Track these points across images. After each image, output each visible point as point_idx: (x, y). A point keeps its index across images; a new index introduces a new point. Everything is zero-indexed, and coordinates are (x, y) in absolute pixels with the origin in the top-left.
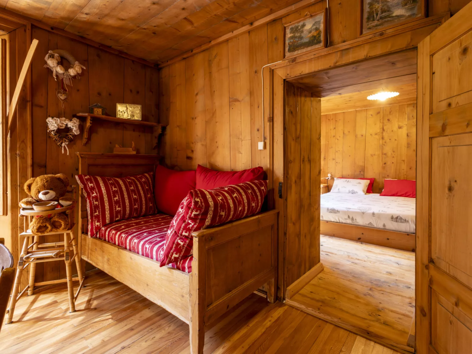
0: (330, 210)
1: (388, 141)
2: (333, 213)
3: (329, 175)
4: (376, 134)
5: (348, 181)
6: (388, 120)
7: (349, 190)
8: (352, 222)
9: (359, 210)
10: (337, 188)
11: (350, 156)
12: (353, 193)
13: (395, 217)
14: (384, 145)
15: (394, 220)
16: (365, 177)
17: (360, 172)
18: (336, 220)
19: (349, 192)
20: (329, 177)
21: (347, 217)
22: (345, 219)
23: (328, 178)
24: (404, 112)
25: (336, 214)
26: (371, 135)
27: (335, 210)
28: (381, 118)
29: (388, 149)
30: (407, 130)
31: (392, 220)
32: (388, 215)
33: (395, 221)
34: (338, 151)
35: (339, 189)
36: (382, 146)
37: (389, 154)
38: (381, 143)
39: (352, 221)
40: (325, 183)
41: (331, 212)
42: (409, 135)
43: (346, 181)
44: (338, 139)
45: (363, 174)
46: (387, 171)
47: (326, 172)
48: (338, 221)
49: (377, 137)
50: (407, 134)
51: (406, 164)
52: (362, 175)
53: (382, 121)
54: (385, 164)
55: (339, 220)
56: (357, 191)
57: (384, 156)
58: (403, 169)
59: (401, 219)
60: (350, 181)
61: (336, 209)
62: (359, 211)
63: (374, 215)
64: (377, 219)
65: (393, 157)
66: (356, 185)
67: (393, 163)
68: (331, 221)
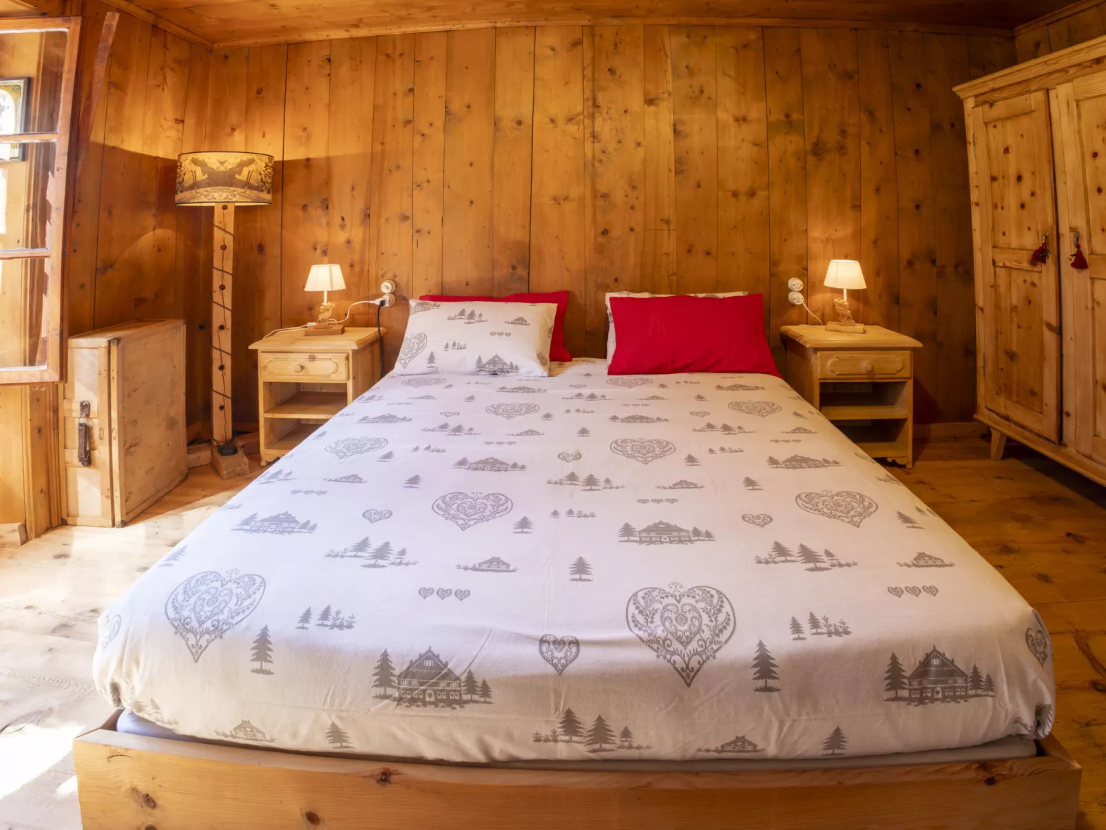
0: (406, 674)
1: (611, 147)
2: (435, 704)
3: (386, 287)
4: (570, 120)
5: (472, 315)
6: (609, 70)
7: (479, 360)
8: (594, 751)
9: (651, 642)
10: (426, 354)
11: (472, 202)
12: (496, 369)
13: (909, 666)
14: (600, 161)
15: (905, 693)
16: (535, 289)
17: (514, 268)
18: (459, 749)
19: (480, 367)
20: (386, 298)
21: (550, 724)
22: (538, 740)
23: (383, 303)
24: (660, 50)
25: (459, 712)
26: (552, 121)
27: (449, 675)
28: (587, 61)
29: (612, 179)
30: (674, 113)
31: (892, 694)
32: (865, 656)
33: (909, 700)
34: (425, 184)
35: (432, 358)
36: (593, 166)
37: (619, 196)
38: (589, 153)
39: (597, 746)
40: (367, 325)
41: (413, 701)
42: (680, 128)
43: (462, 313)
44: (423, 135)
45: (525, 274)
46: (612, 263)
47: (373, 271)
48: (481, 758)
49: (572, 128)
50: (675, 125)
51: (674, 233)
52: (520, 279)
53: (588, 73)
54: (605, 232)
55: (485, 749)
56: (514, 364)
57: (601, 202)
58: (666, 254)
59: (949, 670)
60: (477, 313)
61: (458, 667)
62: (646, 656)
63: (771, 683)
64: (794, 709)
65: (633, 207)
66: (508, 335)
67: (632, 230)
68: (419, 761)
